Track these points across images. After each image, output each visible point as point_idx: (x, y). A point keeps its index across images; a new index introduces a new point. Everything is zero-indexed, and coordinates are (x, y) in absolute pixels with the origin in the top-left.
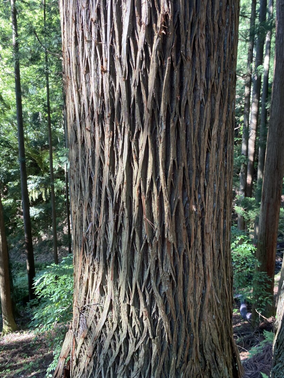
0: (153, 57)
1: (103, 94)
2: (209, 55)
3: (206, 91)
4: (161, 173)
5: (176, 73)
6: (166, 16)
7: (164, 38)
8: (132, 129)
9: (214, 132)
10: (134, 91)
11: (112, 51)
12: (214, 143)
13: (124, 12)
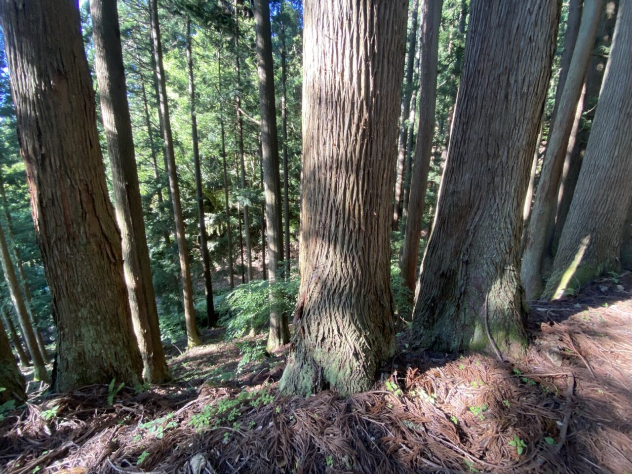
0: (359, 138)
1: (333, 157)
2: (384, 137)
3: (382, 155)
4: (360, 195)
5: (369, 146)
6: (366, 120)
7: (364, 130)
8: (347, 173)
9: (385, 176)
10: (349, 155)
11: (339, 135)
12: (385, 181)
13: (346, 117)
